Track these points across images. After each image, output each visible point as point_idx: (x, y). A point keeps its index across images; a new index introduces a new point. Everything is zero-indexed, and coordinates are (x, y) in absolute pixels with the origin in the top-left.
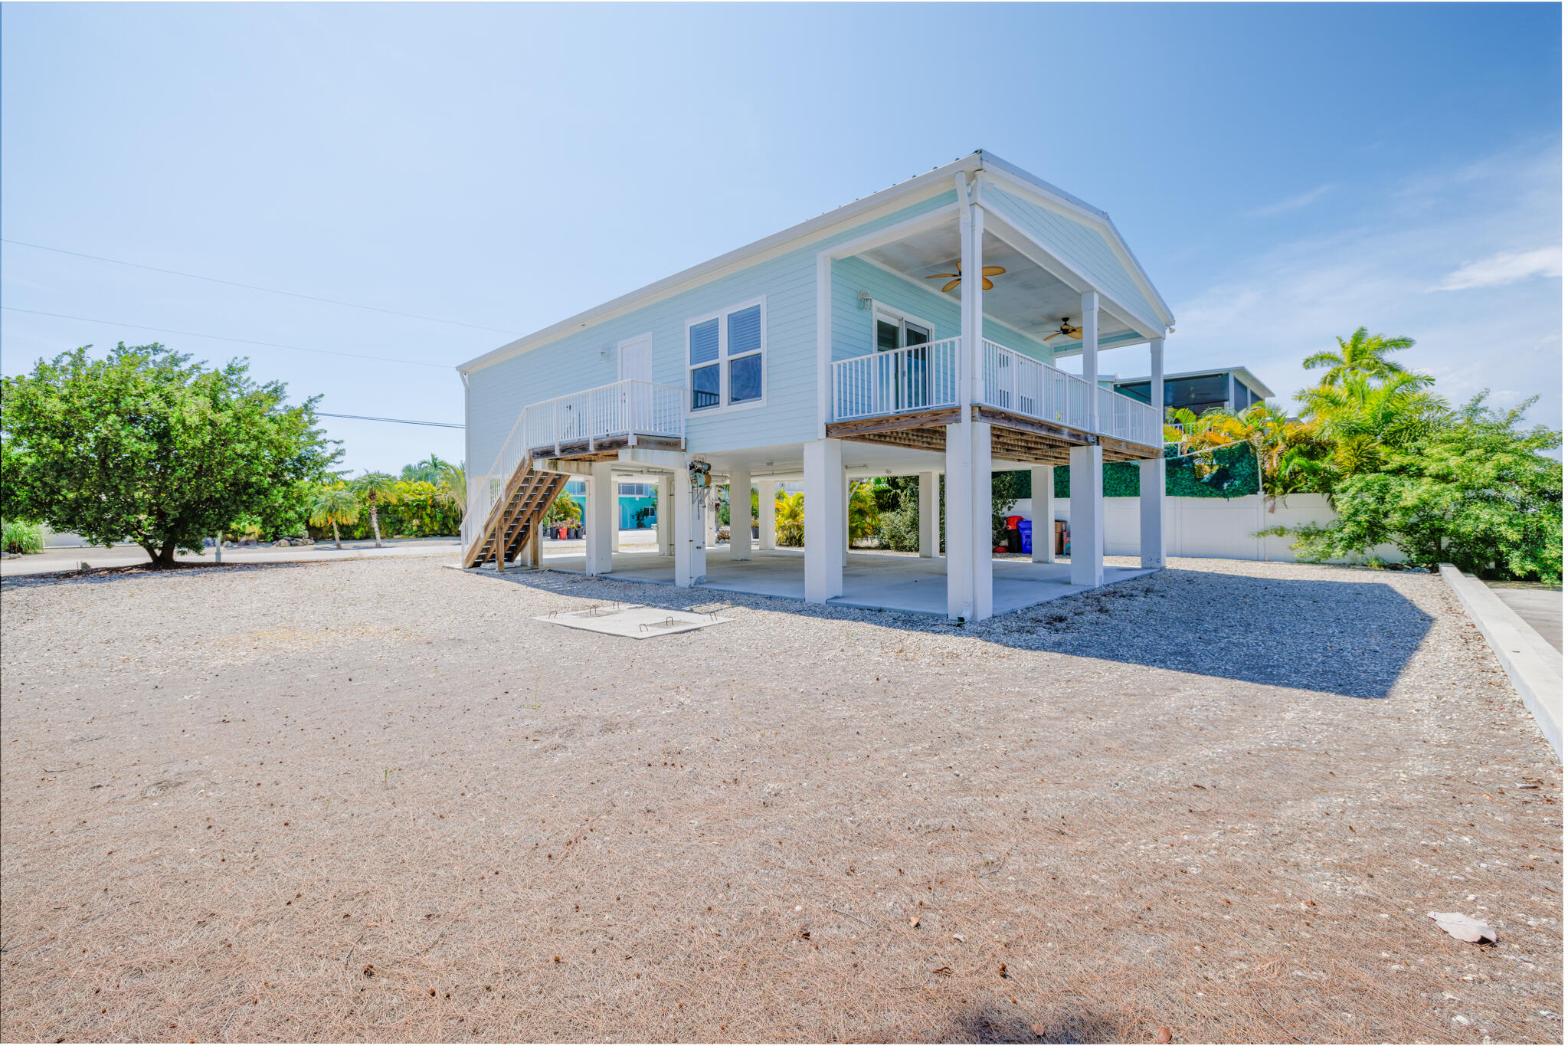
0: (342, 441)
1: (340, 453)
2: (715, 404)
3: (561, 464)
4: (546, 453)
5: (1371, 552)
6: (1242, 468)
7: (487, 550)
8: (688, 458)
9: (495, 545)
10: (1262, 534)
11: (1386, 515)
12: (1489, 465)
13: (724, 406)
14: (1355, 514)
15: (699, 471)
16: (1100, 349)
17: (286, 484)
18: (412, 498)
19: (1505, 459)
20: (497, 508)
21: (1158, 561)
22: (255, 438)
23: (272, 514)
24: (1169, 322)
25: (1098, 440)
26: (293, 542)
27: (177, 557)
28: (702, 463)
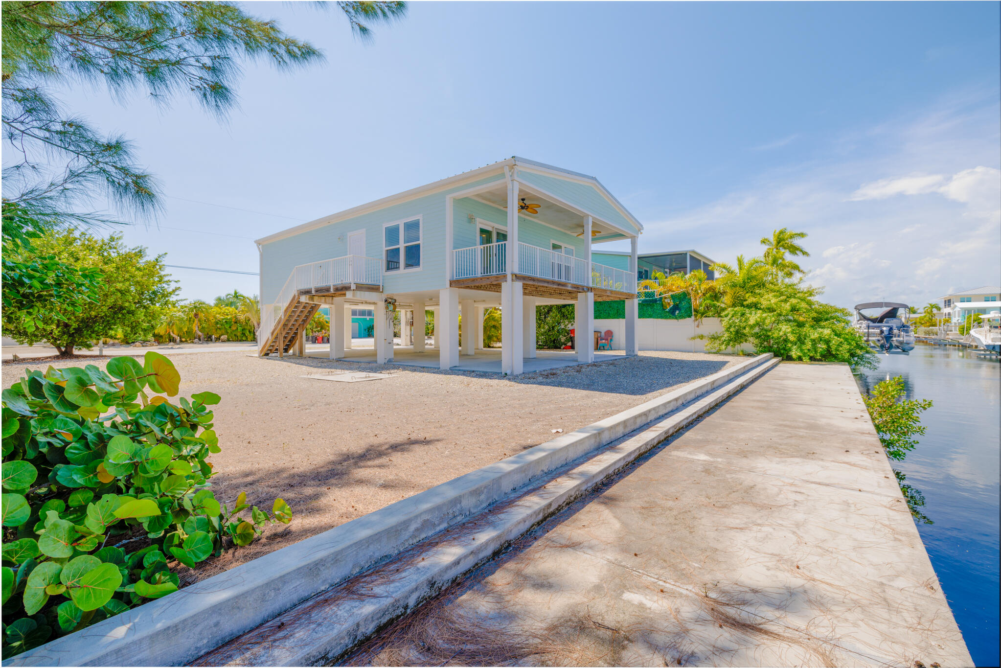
0: (179, 281)
1: (178, 289)
2: (396, 268)
3: (316, 298)
4: (307, 292)
5: (738, 347)
6: (684, 304)
7: (273, 346)
8: (384, 296)
9: (278, 343)
10: (693, 338)
11: (745, 328)
12: (788, 304)
13: (402, 270)
14: (729, 328)
15: (390, 303)
16: (592, 243)
17: (145, 307)
18: (222, 317)
19: (793, 301)
20: (279, 322)
21: (633, 351)
22: (128, 280)
23: (136, 326)
24: (640, 229)
25: (590, 289)
26: (144, 344)
27: (76, 352)
28: (392, 299)
